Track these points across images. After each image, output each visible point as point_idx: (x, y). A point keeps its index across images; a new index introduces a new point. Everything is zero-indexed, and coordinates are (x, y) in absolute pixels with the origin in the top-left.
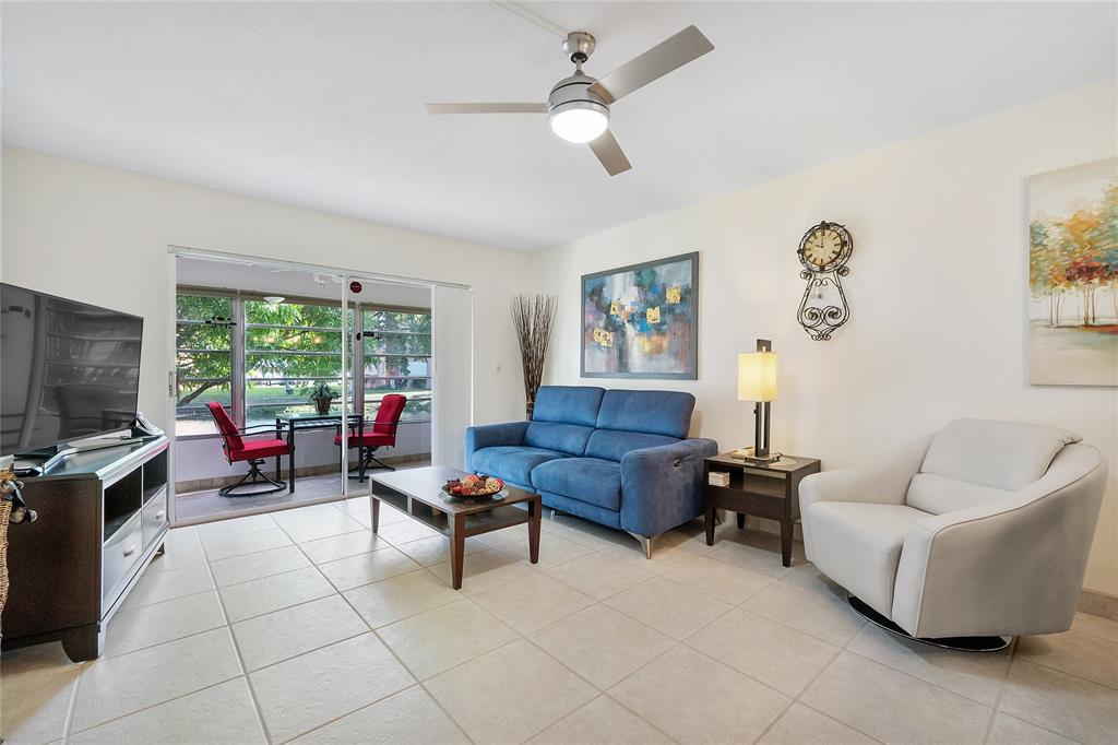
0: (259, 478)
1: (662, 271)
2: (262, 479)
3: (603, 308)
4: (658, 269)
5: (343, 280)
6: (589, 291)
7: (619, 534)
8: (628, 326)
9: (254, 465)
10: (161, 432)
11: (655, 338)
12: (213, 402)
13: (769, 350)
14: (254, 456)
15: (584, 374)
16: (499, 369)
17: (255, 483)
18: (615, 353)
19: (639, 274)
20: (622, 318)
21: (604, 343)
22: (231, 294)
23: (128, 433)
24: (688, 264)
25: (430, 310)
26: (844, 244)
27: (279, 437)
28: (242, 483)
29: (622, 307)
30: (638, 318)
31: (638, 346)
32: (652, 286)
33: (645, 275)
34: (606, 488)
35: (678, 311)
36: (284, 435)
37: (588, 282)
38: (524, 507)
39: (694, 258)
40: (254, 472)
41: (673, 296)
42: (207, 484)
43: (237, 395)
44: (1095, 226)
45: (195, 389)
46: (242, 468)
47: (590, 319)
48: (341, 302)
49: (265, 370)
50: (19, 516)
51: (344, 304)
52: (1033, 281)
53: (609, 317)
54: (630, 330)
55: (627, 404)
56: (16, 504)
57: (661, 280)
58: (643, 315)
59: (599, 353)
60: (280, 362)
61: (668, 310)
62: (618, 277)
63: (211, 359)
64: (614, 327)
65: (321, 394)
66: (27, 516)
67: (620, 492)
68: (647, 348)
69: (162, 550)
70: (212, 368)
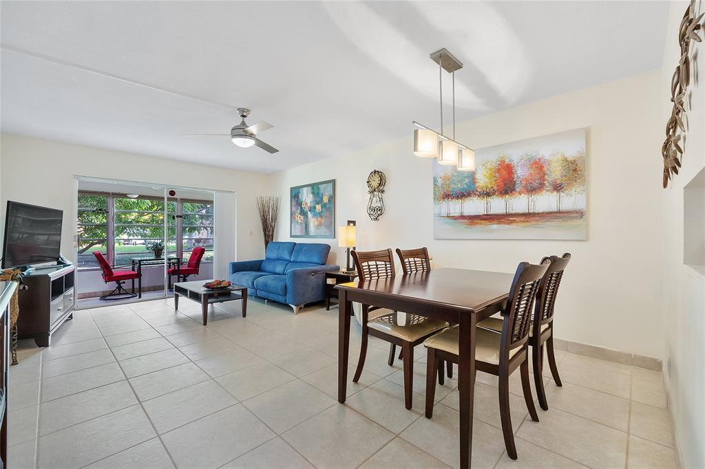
0: (122, 291)
1: (322, 187)
2: (124, 292)
3: (299, 204)
4: (320, 186)
5: (165, 190)
6: (293, 195)
7: (286, 306)
8: (309, 213)
9: (119, 284)
10: (71, 263)
11: (319, 219)
12: (96, 251)
13: (355, 225)
14: (119, 279)
15: (291, 236)
16: (251, 233)
17: (120, 294)
18: (304, 225)
19: (313, 188)
20: (306, 209)
21: (299, 221)
22: (107, 194)
23: (55, 263)
24: (331, 185)
25: (213, 202)
26: (381, 180)
27: (133, 270)
28: (112, 293)
29: (307, 204)
30: (312, 209)
31: (313, 222)
32: (318, 194)
33: (315, 187)
34: (280, 285)
35: (328, 206)
36: (136, 269)
37: (293, 191)
38: (240, 293)
39: (333, 182)
40: (119, 288)
41: (326, 200)
42: (93, 295)
43: (110, 249)
44: (449, 179)
45: (84, 247)
46: (112, 286)
47: (294, 209)
48: (164, 198)
49: (130, 235)
50: (21, 287)
51: (166, 199)
52: (434, 198)
53: (301, 208)
54: (310, 215)
55: (303, 250)
56: (21, 283)
57: (321, 191)
58: (315, 208)
59: (297, 225)
60: (138, 230)
61: (324, 206)
62: (305, 189)
63: (95, 228)
64: (303, 213)
65: (157, 247)
66: (24, 287)
67: (286, 287)
68: (316, 223)
69: (71, 317)
70: (95, 234)
